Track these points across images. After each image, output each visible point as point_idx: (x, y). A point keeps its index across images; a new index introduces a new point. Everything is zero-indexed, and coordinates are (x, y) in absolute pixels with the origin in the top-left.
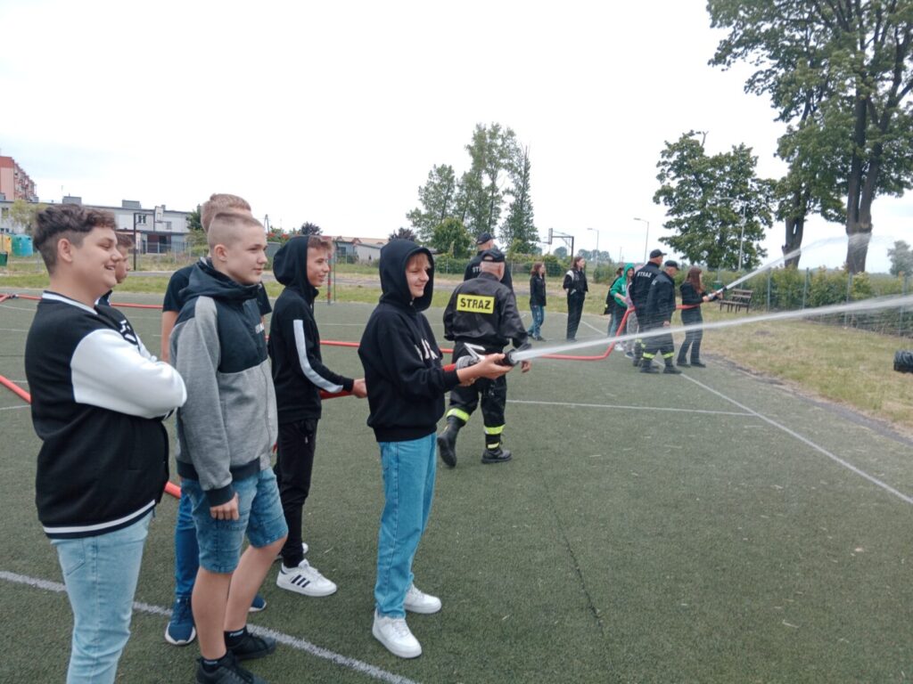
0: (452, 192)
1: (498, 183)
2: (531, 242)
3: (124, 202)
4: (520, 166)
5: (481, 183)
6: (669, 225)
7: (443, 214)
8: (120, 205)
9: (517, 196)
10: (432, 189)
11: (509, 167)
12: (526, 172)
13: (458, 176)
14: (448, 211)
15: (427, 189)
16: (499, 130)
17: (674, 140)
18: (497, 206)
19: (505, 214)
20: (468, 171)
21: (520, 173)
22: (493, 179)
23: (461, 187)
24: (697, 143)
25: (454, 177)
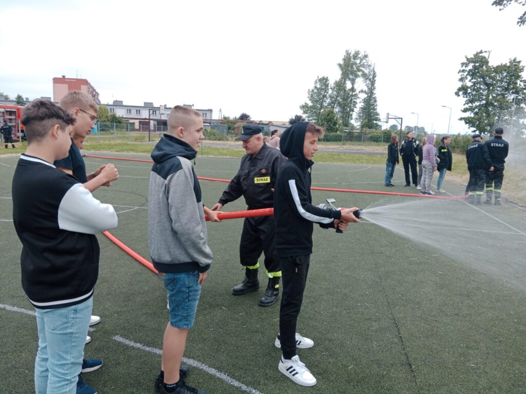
0: (328, 92)
1: (356, 86)
2: (375, 122)
3: (145, 103)
4: (370, 75)
5: (345, 87)
6: (465, 111)
7: (321, 107)
8: (143, 105)
9: (368, 94)
10: (316, 91)
11: (364, 75)
12: (373, 79)
13: (331, 83)
14: (324, 104)
15: (313, 91)
16: (359, 54)
17: (471, 56)
18: (355, 100)
19: (360, 105)
20: (338, 80)
21: (370, 80)
22: (353, 84)
23: (333, 89)
24: (485, 58)
25: (329, 83)
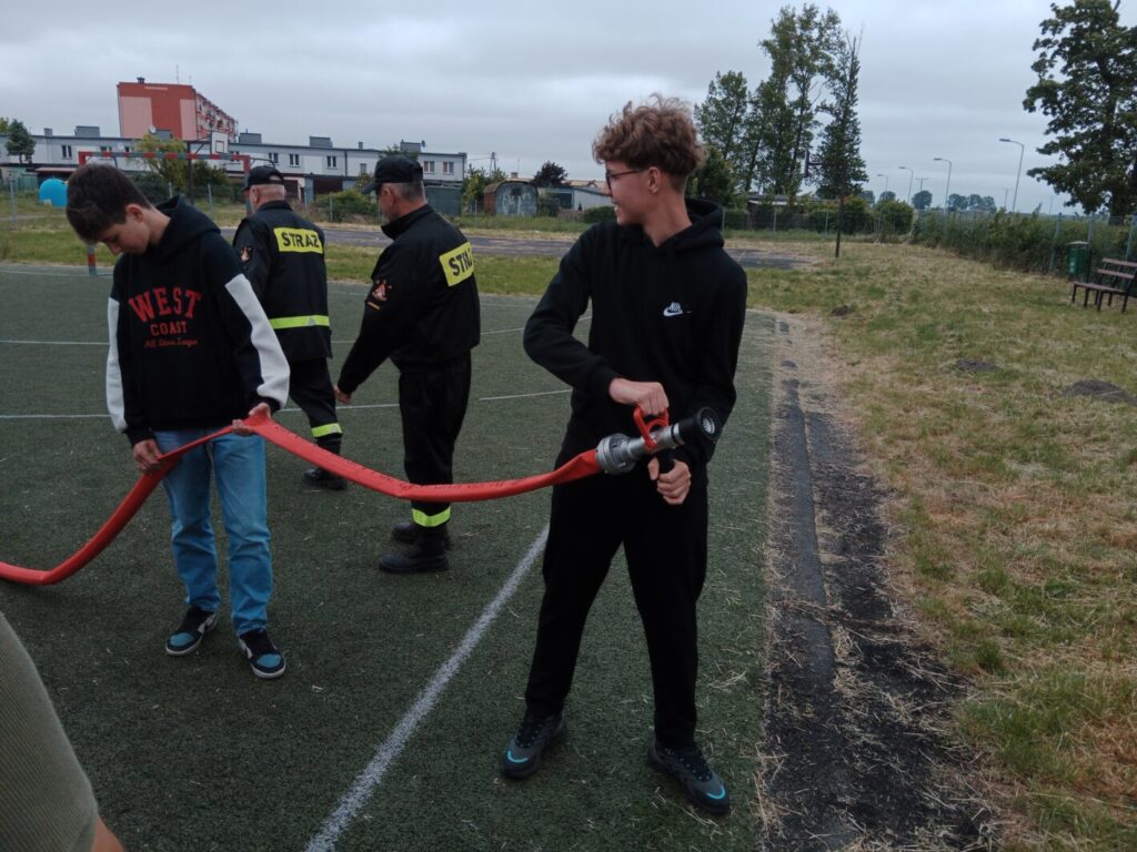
0: (743, 111)
1: (811, 96)
3: (312, 139)
4: (843, 69)
5: (784, 96)
7: (728, 145)
8: (307, 144)
9: (837, 115)
10: (712, 109)
11: (828, 70)
12: (852, 76)
13: (752, 87)
14: (735, 140)
15: (706, 109)
16: (814, 15)
18: (808, 130)
20: (766, 80)
21: (842, 79)
22: (804, 90)
23: (755, 103)
25: (745, 89)
